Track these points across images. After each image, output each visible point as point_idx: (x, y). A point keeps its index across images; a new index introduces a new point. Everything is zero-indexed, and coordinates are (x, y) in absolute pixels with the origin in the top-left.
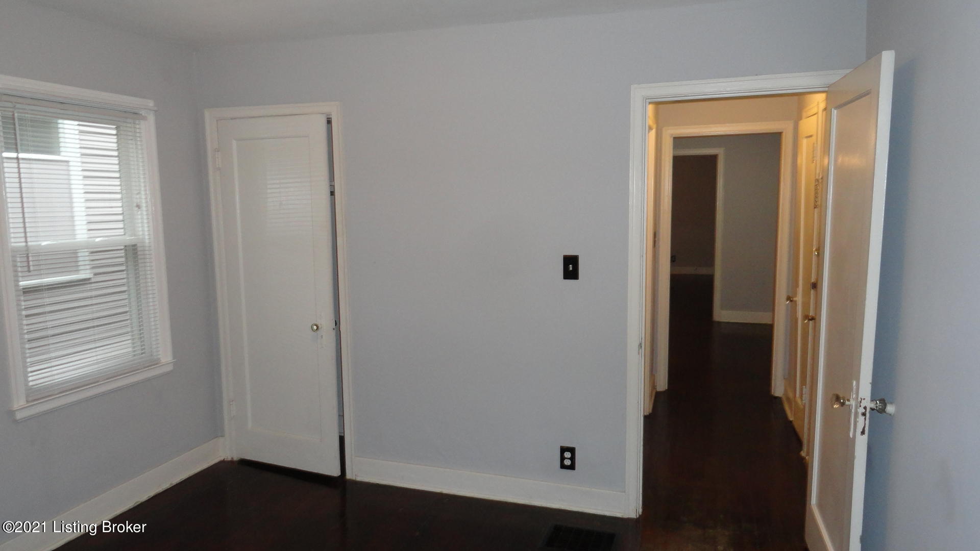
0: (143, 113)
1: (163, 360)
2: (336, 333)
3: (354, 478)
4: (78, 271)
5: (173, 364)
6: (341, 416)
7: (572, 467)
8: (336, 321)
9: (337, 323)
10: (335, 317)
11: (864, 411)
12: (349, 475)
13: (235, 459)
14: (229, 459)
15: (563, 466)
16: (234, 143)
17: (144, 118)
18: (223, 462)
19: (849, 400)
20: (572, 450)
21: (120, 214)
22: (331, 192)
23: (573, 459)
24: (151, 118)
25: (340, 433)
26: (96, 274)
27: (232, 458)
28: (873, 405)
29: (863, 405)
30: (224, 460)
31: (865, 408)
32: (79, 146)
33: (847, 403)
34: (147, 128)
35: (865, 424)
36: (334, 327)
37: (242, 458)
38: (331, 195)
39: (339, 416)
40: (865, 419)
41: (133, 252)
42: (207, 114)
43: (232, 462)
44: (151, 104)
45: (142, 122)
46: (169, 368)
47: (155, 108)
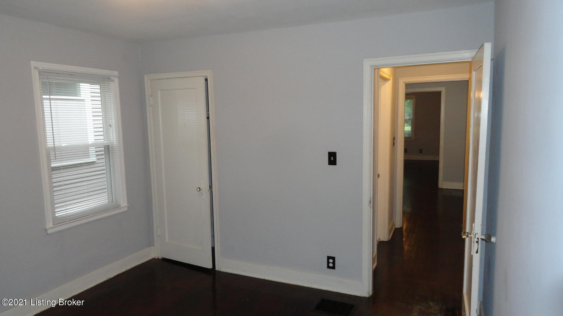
0: (112, 78)
1: (122, 205)
2: (210, 193)
3: (219, 270)
4: (89, 157)
5: (127, 207)
6: (213, 236)
7: (333, 268)
8: (210, 186)
9: (211, 187)
10: (210, 184)
11: (477, 240)
12: (217, 268)
13: (160, 258)
14: (157, 258)
15: (329, 267)
16: (159, 92)
17: (113, 81)
18: (154, 259)
19: (470, 234)
20: (333, 258)
21: (102, 128)
22: (207, 117)
23: (334, 263)
24: (116, 80)
25: (212, 245)
26: (97, 159)
27: (158, 257)
28: (483, 237)
29: (477, 237)
30: (154, 258)
31: (478, 239)
32: (90, 92)
33: (469, 236)
34: (115, 86)
35: (478, 247)
36: (209, 189)
37: (163, 257)
38: (207, 119)
39: (212, 236)
40: (478, 245)
41: (108, 149)
42: (145, 77)
43: (158, 259)
44: (116, 73)
45: (112, 83)
46: (126, 209)
47: (118, 76)
